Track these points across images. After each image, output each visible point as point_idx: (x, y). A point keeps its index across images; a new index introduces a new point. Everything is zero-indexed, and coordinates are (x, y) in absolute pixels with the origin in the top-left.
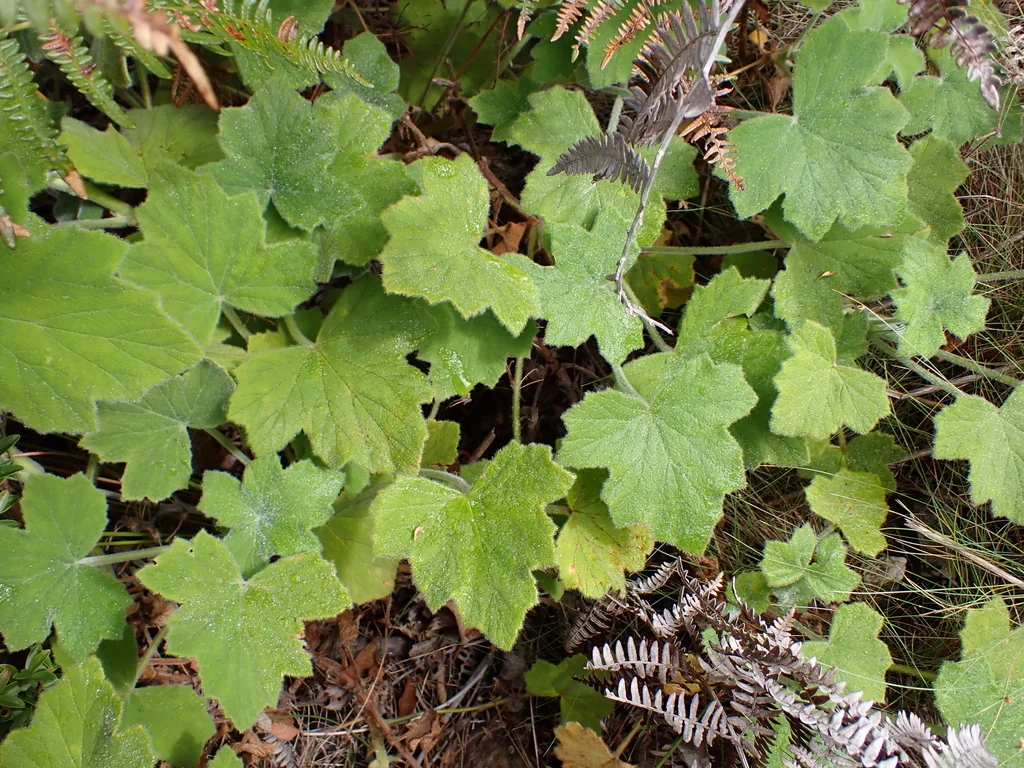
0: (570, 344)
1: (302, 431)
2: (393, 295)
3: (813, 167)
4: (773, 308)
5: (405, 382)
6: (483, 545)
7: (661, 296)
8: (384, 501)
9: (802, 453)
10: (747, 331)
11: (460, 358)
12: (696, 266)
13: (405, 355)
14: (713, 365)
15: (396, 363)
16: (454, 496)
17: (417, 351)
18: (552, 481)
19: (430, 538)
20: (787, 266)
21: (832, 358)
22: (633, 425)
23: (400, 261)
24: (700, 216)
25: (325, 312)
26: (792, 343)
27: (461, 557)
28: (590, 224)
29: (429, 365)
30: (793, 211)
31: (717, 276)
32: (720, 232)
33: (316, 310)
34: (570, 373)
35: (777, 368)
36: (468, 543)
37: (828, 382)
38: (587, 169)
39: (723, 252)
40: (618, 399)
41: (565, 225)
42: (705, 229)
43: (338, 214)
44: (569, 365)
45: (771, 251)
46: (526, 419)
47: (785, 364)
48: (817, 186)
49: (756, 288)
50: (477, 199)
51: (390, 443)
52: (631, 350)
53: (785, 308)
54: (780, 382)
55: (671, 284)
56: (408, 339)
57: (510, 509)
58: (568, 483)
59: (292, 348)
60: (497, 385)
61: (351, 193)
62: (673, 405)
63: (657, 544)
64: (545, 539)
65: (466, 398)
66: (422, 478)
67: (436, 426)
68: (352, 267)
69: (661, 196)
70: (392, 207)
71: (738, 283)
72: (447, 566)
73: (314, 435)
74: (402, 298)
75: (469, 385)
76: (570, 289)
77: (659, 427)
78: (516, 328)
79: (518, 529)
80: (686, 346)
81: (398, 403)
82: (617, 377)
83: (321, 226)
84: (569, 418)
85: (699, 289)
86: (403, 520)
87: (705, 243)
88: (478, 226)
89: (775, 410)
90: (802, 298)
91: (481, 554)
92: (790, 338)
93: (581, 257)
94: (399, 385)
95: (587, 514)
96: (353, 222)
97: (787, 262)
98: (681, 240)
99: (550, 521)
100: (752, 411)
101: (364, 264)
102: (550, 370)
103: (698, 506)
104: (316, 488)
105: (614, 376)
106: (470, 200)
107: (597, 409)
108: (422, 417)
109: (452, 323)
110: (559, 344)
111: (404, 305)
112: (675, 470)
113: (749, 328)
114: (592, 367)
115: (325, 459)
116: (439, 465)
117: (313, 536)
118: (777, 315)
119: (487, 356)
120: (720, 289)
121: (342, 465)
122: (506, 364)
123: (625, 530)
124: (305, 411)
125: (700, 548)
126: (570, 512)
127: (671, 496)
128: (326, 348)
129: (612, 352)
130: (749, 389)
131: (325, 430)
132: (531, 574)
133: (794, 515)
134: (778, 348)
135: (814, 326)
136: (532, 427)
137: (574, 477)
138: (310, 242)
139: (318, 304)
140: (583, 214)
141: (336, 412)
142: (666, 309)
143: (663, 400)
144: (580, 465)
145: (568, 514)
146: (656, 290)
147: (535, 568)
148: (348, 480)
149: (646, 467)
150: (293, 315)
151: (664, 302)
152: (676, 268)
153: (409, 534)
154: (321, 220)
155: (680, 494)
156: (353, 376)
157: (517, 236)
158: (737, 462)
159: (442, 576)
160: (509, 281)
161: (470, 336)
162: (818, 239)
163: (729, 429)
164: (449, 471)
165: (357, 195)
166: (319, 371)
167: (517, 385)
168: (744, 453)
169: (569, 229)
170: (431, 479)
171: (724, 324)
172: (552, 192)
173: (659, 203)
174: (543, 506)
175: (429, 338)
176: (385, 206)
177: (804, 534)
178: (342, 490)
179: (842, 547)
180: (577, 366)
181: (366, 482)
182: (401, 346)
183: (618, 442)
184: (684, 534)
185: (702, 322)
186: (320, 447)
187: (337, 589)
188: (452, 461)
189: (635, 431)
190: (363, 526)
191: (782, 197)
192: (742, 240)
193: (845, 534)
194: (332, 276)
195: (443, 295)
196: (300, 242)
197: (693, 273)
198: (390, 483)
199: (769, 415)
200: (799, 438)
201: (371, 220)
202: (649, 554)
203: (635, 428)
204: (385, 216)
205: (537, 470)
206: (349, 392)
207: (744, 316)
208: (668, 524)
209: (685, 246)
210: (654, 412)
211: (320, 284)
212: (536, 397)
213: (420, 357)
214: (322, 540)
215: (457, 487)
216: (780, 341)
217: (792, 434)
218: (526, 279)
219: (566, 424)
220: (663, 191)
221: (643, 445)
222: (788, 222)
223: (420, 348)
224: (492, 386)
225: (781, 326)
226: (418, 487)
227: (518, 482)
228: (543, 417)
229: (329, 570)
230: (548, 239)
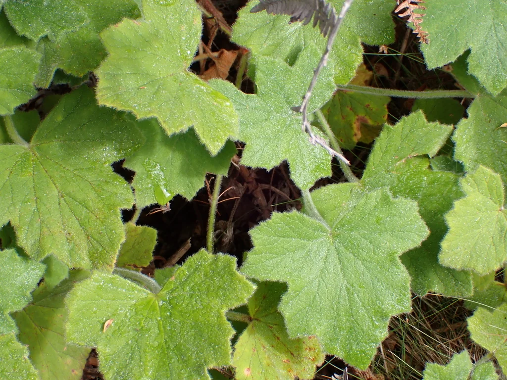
0: (264, 166)
1: (9, 223)
2: (104, 108)
3: (499, 28)
4: (453, 151)
5: (110, 188)
6: (166, 342)
7: (355, 130)
8: (79, 293)
9: (467, 286)
10: (428, 170)
11: (163, 170)
12: (390, 107)
13: (112, 162)
14: (391, 199)
15: (102, 169)
16: (144, 295)
17: (124, 160)
18: (235, 289)
19: (118, 332)
20: (470, 115)
21: (500, 202)
22: (313, 245)
23: (114, 77)
24: (400, 61)
25: (42, 115)
26: (465, 184)
27: (145, 352)
28: (292, 59)
29: (133, 173)
30: (477, 66)
31: (404, 117)
32: (415, 77)
33: (34, 113)
34: (266, 193)
35: (449, 206)
36: (153, 339)
37: (494, 223)
38: (285, 10)
39: (414, 97)
40: (302, 221)
41: (271, 59)
42: (403, 73)
43: (63, 28)
44: (266, 186)
45: (460, 99)
46: (221, 233)
47: (457, 204)
48: (500, 45)
49: (439, 132)
50: (190, 27)
51: (89, 242)
52: (319, 178)
53: (464, 152)
54: (450, 219)
55: (366, 121)
56: (116, 149)
57: (194, 311)
58: (249, 293)
59: (9, 146)
60: (195, 198)
61: (77, 9)
62: (352, 231)
63: (328, 357)
64: (223, 341)
65: (166, 208)
66: (117, 276)
67: (135, 230)
68: (69, 77)
69: (360, 40)
70: (112, 27)
71: (424, 126)
72: (131, 358)
73: (20, 227)
74: (112, 111)
75: (169, 196)
76: (269, 117)
77: (337, 249)
78: (215, 148)
79: (199, 331)
80: (372, 179)
81: (101, 206)
82: (305, 201)
83: (46, 37)
84: (256, 234)
85: (388, 128)
86: (95, 313)
87: (401, 86)
88: (189, 52)
89: (444, 244)
90: (480, 145)
91: (164, 351)
92: (464, 180)
93: (281, 89)
94: (103, 190)
95: (266, 323)
96: (75, 36)
97: (470, 111)
98: (379, 82)
99: (229, 325)
100: (423, 243)
101: (82, 75)
102: (248, 189)
103: (366, 324)
104: (17, 276)
105: (303, 200)
106: (184, 28)
107: (282, 228)
108: (120, 221)
109: (159, 138)
110: (254, 165)
111: (115, 117)
112: (348, 290)
113: (430, 167)
114: (287, 190)
115: (28, 250)
116: (135, 266)
117: (10, 319)
118: (456, 158)
119: (187, 171)
120: (406, 131)
121: (43, 257)
122: (204, 179)
123: (299, 340)
124: (14, 204)
125: (364, 364)
126: (251, 319)
127: (342, 314)
128: (39, 149)
129: (302, 178)
130: (422, 223)
131: (30, 224)
132: (206, 372)
133: (458, 343)
134: (454, 189)
135: (487, 172)
136: (226, 240)
137: (255, 287)
138: (34, 50)
139: (37, 107)
140: (287, 50)
141: (42, 209)
142: (359, 143)
143: (343, 225)
144: (263, 277)
145: (248, 322)
146: (351, 125)
147: (211, 366)
148: (48, 272)
149: (323, 286)
150: (12, 116)
151: (357, 136)
152: (371, 106)
153: (99, 327)
154: (47, 31)
155: (350, 313)
156: (61, 177)
157: (229, 62)
158: (405, 288)
159: (126, 367)
160: (213, 105)
161: (174, 151)
162: (496, 93)
163: (401, 258)
164: (143, 272)
165: (83, 12)
166: (30, 169)
167: (215, 200)
168: (413, 281)
169: (273, 62)
170: (125, 277)
171: (407, 163)
172: (261, 27)
173: (357, 46)
174: (224, 311)
175: (135, 150)
176: (106, 26)
177: (462, 360)
178: (42, 281)
179: (495, 374)
180: (273, 188)
181: (64, 276)
182: (108, 154)
183: (298, 260)
184: (351, 349)
185: (388, 157)
186: (24, 239)
187: (28, 370)
188: (147, 264)
189: (315, 252)
190: (58, 316)
191: (468, 52)
192: (433, 86)
193: (500, 362)
194: (52, 83)
195: (150, 112)
196: (25, 50)
197: (386, 113)
198: (87, 277)
199: (438, 249)
200: (463, 271)
201: (93, 36)
202: (319, 365)
203: (315, 249)
204: (104, 35)
205: (222, 278)
206: (56, 192)
207: (426, 156)
208: (337, 339)
209: (381, 87)
210: (335, 236)
211: (39, 89)
212: (233, 212)
213: (126, 166)
214: (18, 325)
215: (148, 287)
216: (456, 183)
217: (458, 267)
218: (228, 104)
219: (253, 239)
220: (362, 36)
221: (321, 264)
222: (471, 75)
223: (126, 158)
224: (189, 198)
225: (459, 169)
226: (112, 283)
227: (204, 287)
228: (238, 232)
229: (22, 353)
230: (254, 69)
